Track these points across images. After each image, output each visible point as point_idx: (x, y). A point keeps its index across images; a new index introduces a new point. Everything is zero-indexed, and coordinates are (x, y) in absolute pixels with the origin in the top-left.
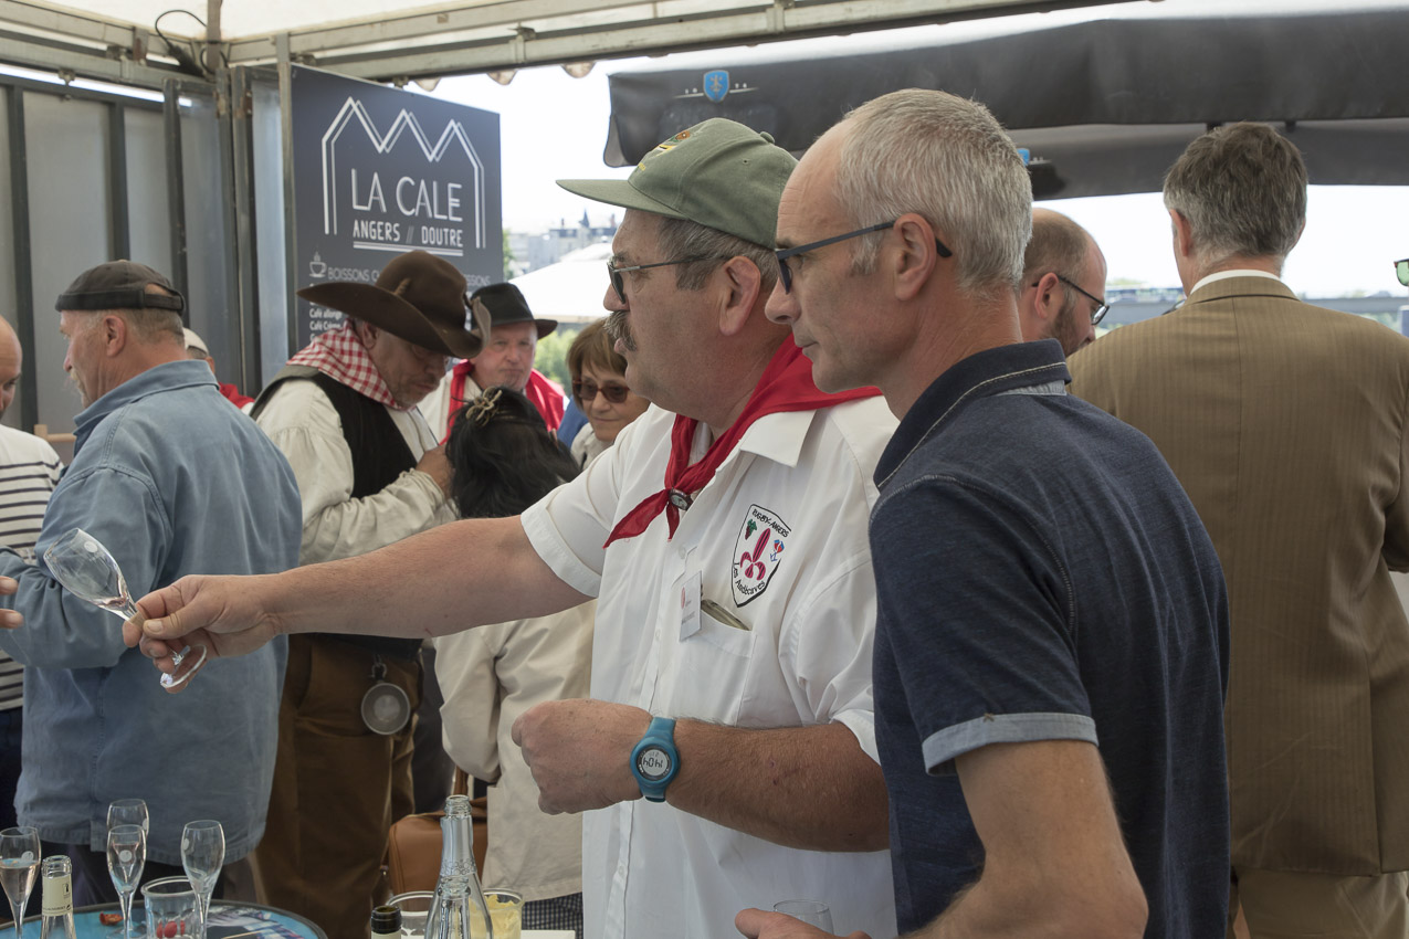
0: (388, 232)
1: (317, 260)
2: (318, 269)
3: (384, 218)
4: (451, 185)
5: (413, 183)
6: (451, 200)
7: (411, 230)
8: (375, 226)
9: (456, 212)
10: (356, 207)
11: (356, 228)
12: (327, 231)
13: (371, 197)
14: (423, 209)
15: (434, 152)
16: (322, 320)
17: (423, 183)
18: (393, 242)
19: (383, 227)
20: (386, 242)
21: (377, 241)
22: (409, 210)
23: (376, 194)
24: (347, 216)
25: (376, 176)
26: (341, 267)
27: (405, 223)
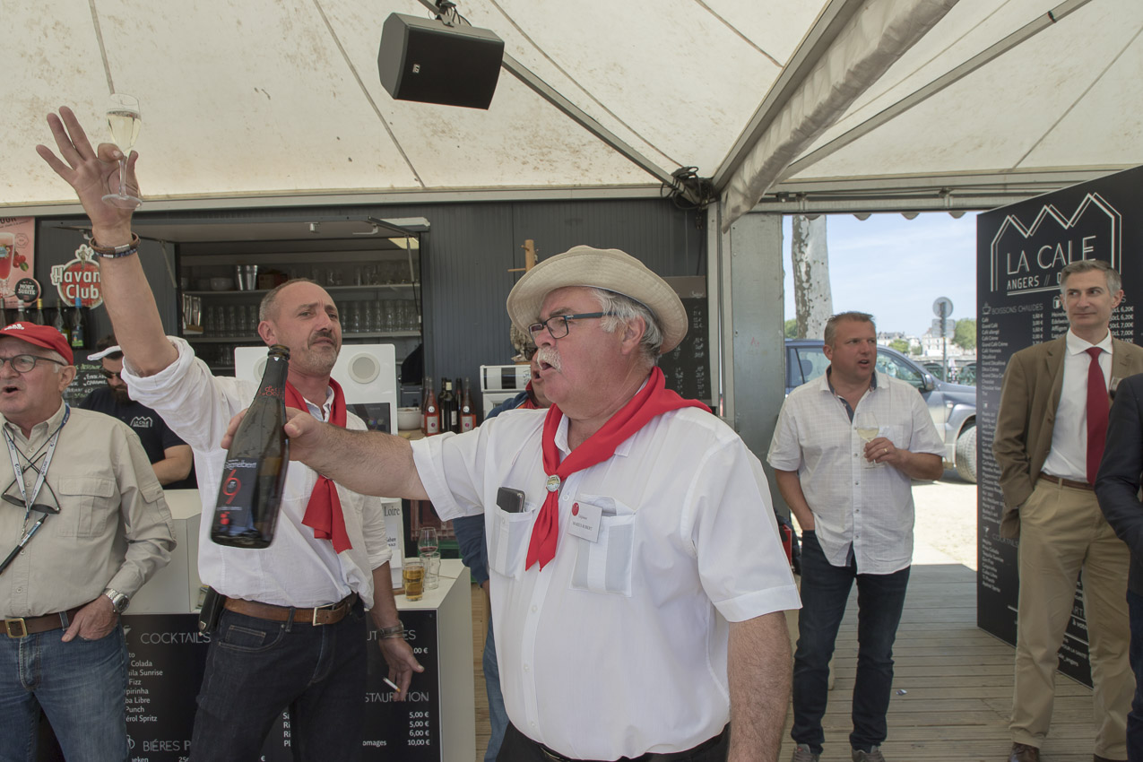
0: (1030, 282)
1: (986, 306)
2: (986, 310)
3: (1028, 275)
4: (1084, 239)
5: (1050, 248)
6: (1084, 249)
7: (1048, 278)
8: (1021, 281)
9: (1089, 256)
10: (1009, 273)
11: (1009, 285)
12: (992, 290)
13: (1020, 265)
14: (1059, 262)
15: (1069, 223)
16: (988, 335)
17: (1059, 245)
18: (1034, 287)
19: (1027, 281)
20: (1031, 288)
21: (1023, 289)
22: (1046, 265)
23: (1023, 262)
24: (1003, 279)
25: (1023, 252)
26: (999, 307)
27: (1042, 274)
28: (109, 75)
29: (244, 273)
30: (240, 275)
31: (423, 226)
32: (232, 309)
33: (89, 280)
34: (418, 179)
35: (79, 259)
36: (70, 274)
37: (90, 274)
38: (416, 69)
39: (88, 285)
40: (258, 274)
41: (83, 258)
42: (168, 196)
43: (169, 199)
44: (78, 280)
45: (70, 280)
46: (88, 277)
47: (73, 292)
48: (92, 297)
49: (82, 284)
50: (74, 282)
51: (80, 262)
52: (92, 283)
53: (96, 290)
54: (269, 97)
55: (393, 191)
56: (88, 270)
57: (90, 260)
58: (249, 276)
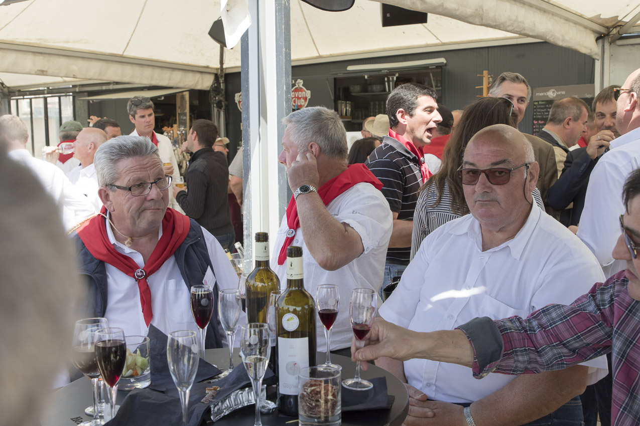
28: (301, 8)
29: (389, 81)
30: (386, 83)
31: (443, 63)
32: (377, 103)
33: (301, 96)
34: (438, 39)
35: (297, 86)
36: (294, 93)
37: (301, 93)
38: (388, 15)
39: (300, 98)
40: (397, 81)
41: (299, 86)
42: (331, 55)
43: (331, 56)
44: (297, 96)
45: (294, 96)
46: (300, 94)
47: (295, 102)
48: (302, 104)
49: (299, 98)
50: (295, 97)
51: (297, 88)
52: (302, 97)
53: (303, 101)
54: (363, 9)
55: (427, 46)
56: (300, 91)
57: (301, 86)
58: (391, 83)
